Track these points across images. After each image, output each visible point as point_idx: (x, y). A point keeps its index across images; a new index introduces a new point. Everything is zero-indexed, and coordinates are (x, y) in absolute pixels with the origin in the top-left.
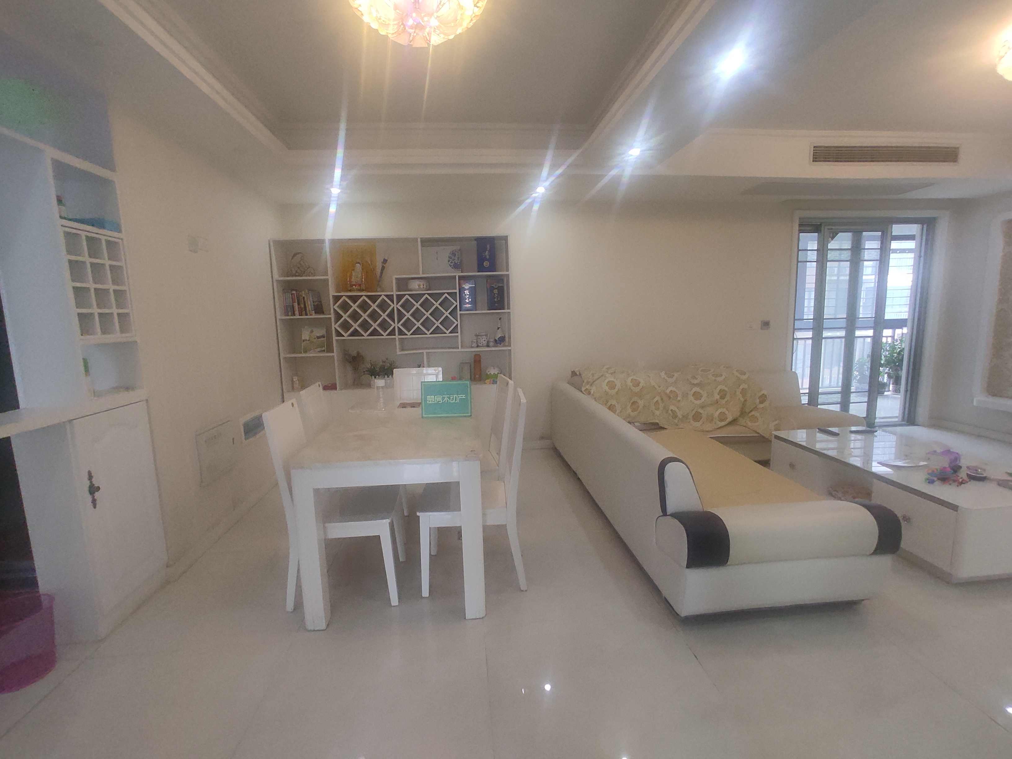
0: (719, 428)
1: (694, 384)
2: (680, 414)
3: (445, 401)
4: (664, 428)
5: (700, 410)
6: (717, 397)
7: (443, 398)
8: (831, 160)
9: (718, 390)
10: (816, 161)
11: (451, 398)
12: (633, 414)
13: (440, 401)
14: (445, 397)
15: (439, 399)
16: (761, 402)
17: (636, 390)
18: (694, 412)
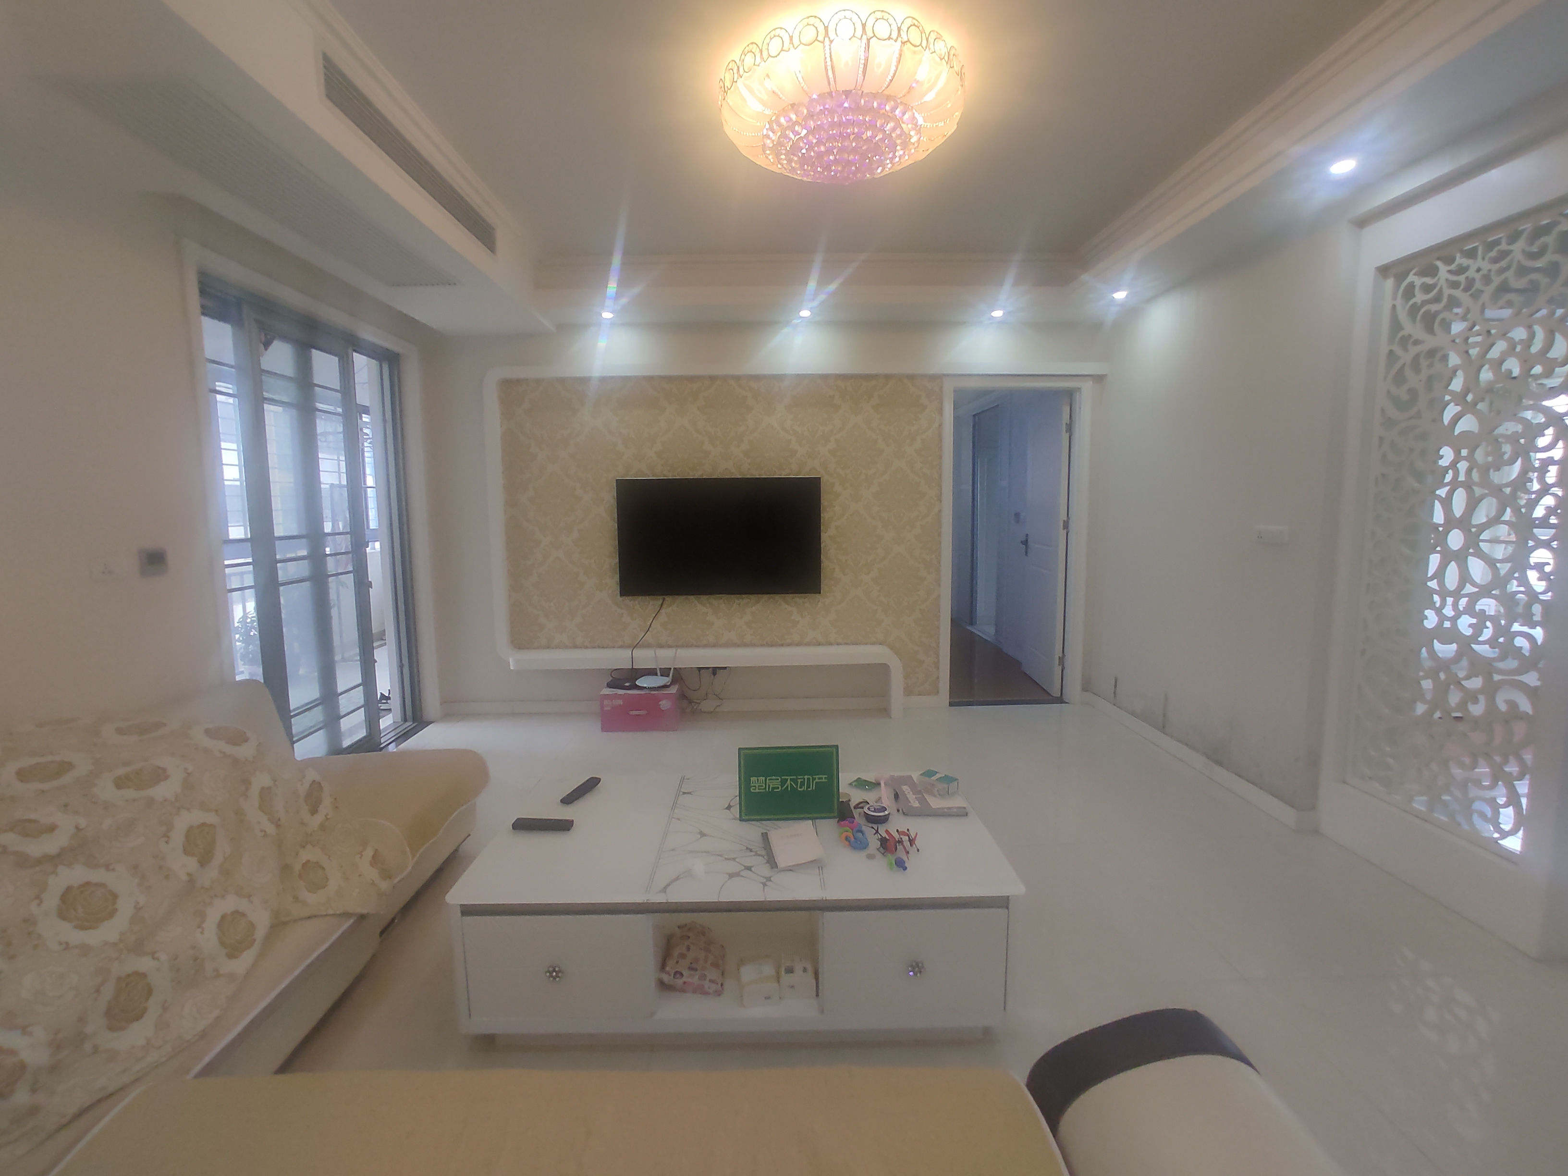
3: (787, 787)
7: (784, 782)
11: (799, 781)
13: (778, 788)
14: (787, 780)
15: (774, 783)
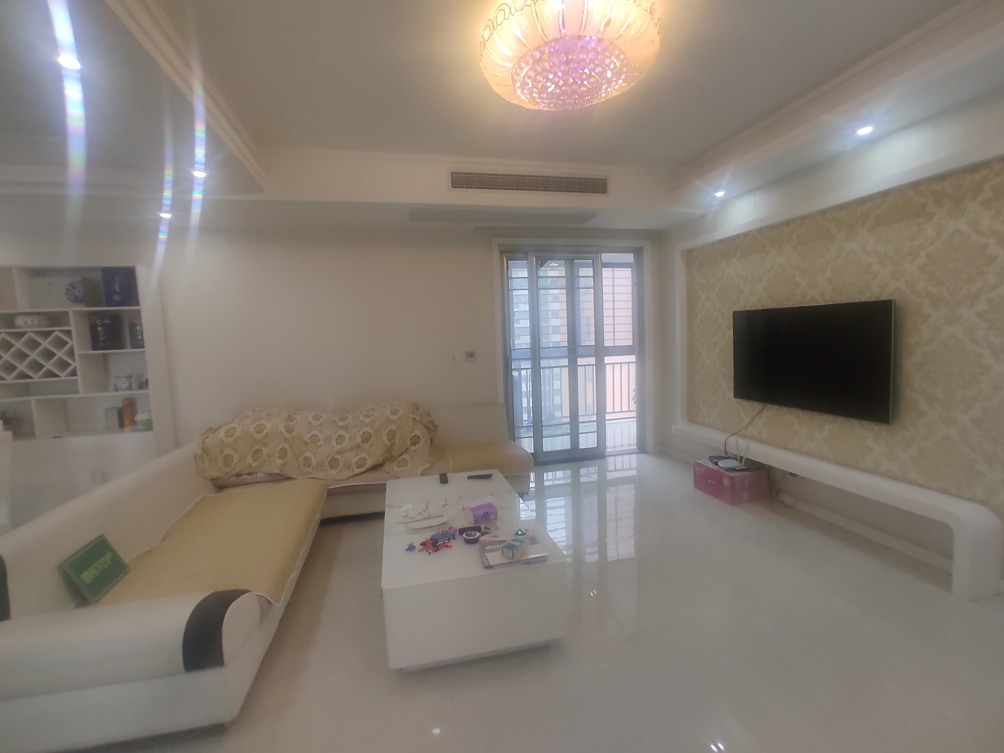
0: (355, 476)
1: (339, 427)
2: (314, 462)
4: (290, 478)
5: (339, 457)
6: (359, 440)
8: (473, 186)
9: (361, 432)
10: (455, 187)
12: (255, 464)
16: (413, 444)
17: (259, 436)
18: (330, 459)
